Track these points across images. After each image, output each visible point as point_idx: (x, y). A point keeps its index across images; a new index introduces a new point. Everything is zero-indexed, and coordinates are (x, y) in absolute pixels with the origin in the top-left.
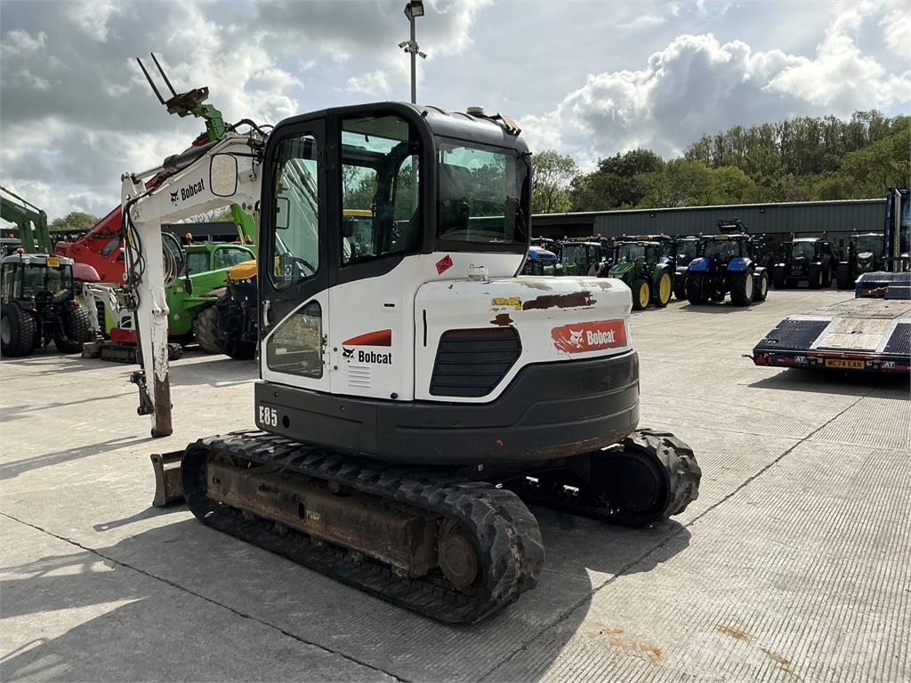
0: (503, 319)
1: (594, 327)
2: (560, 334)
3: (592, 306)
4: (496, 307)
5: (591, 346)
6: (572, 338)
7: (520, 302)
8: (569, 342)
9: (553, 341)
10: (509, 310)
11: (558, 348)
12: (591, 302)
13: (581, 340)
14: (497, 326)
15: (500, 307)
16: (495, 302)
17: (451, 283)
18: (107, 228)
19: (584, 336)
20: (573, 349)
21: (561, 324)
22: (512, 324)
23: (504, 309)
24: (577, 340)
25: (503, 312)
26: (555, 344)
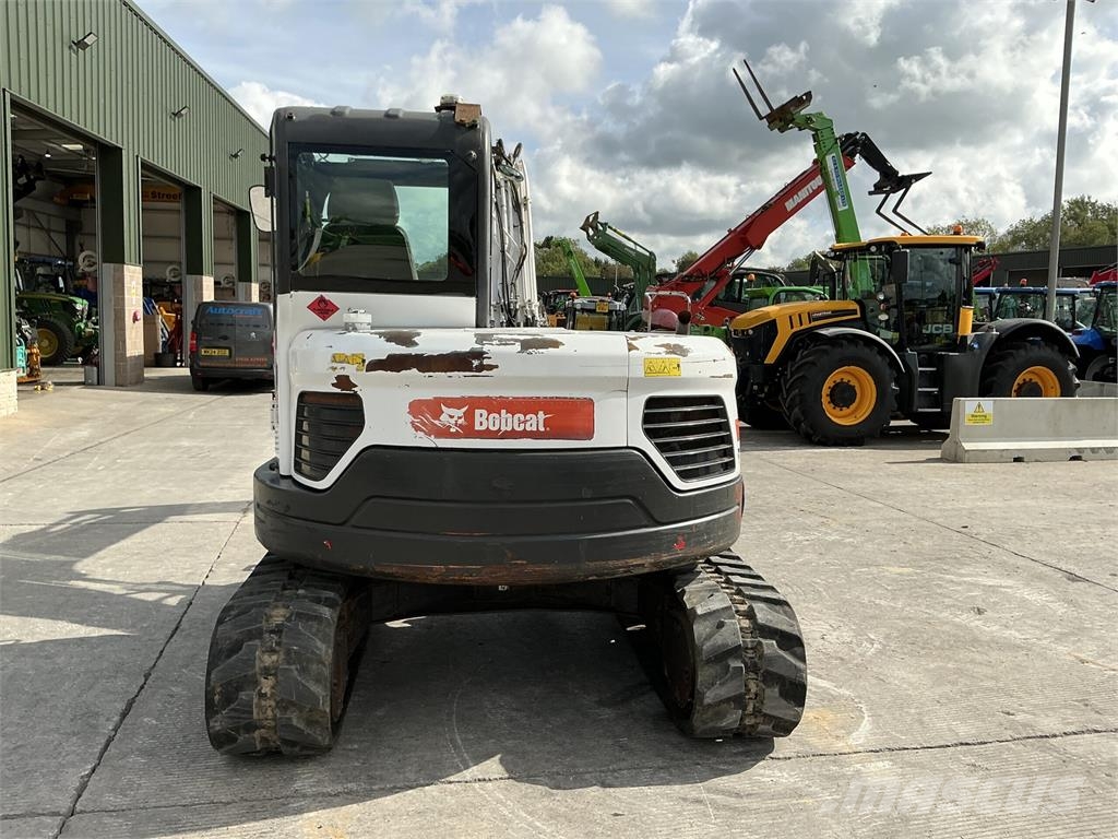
0: (343, 381)
1: (493, 405)
2: (424, 411)
3: (484, 373)
4: (335, 365)
5: (479, 431)
6: (444, 418)
7: (364, 361)
8: (436, 422)
9: (411, 418)
10: (350, 370)
11: (417, 429)
12: (481, 368)
13: (460, 422)
14: (339, 391)
15: (339, 365)
16: (334, 359)
17: (309, 332)
18: (700, 270)
19: (469, 416)
20: (444, 433)
21: (428, 395)
22: (355, 389)
23: (344, 368)
24: (453, 421)
25: (342, 373)
26: (412, 423)
